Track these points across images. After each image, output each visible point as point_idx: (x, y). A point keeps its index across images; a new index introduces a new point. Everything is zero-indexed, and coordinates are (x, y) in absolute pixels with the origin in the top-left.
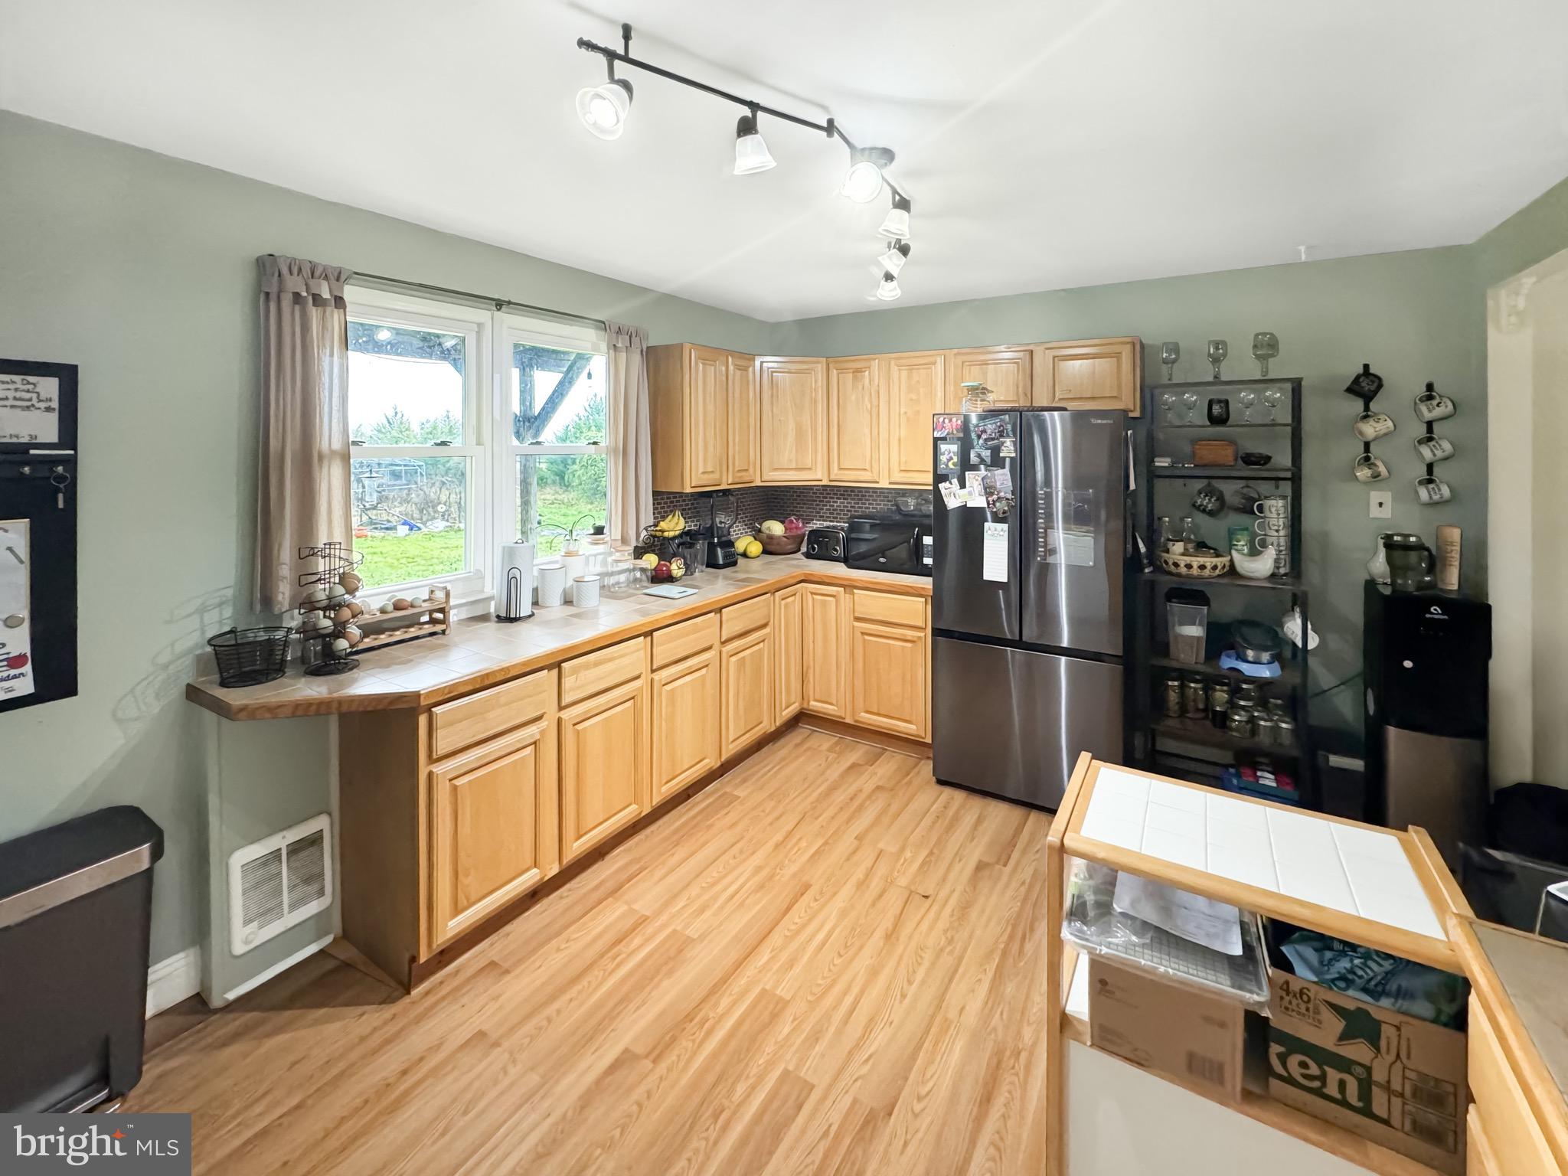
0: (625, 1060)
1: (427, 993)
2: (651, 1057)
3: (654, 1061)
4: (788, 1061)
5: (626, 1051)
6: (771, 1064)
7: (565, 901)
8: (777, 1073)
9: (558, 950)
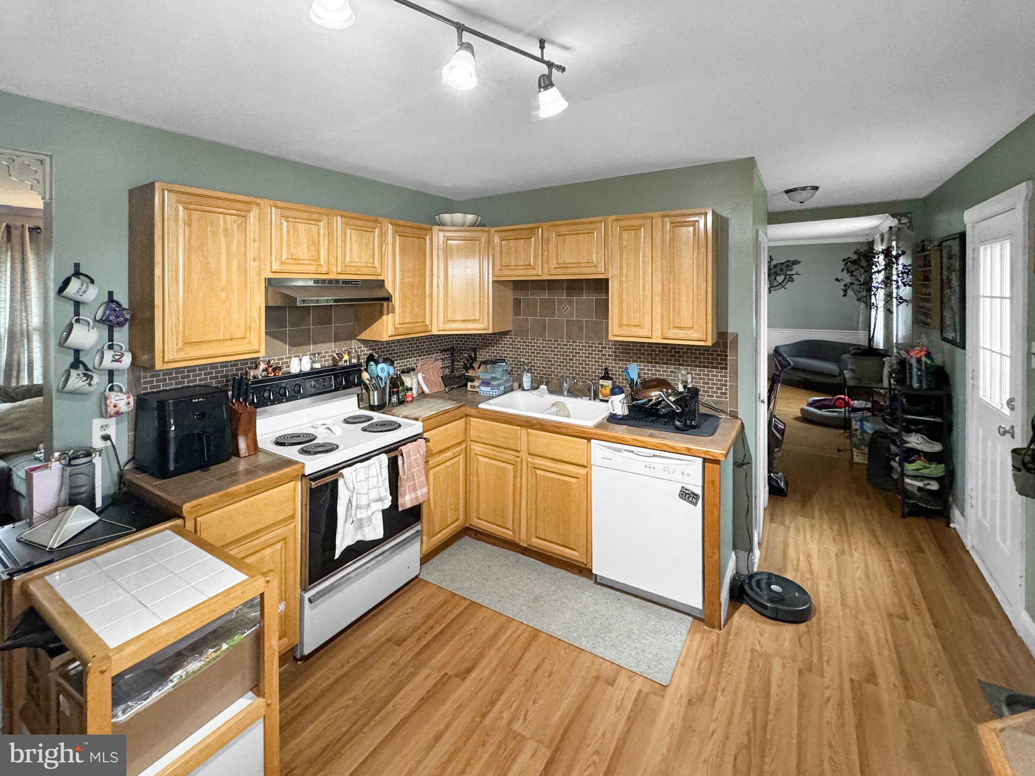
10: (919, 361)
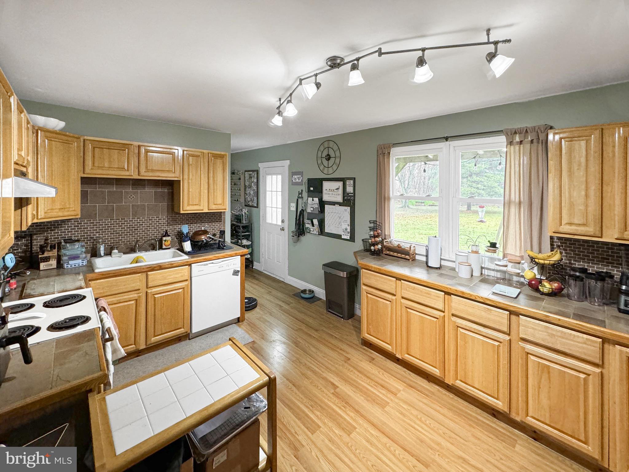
0: (335, 387)
1: (364, 349)
2: (334, 393)
3: (333, 393)
4: (324, 429)
5: (338, 387)
6: (324, 423)
7: (403, 373)
8: (320, 424)
9: (379, 372)
10: (245, 213)
